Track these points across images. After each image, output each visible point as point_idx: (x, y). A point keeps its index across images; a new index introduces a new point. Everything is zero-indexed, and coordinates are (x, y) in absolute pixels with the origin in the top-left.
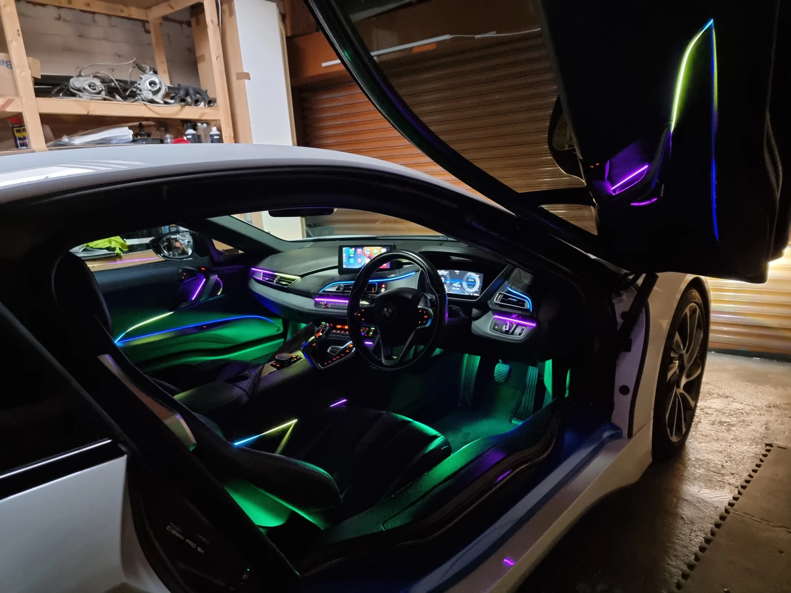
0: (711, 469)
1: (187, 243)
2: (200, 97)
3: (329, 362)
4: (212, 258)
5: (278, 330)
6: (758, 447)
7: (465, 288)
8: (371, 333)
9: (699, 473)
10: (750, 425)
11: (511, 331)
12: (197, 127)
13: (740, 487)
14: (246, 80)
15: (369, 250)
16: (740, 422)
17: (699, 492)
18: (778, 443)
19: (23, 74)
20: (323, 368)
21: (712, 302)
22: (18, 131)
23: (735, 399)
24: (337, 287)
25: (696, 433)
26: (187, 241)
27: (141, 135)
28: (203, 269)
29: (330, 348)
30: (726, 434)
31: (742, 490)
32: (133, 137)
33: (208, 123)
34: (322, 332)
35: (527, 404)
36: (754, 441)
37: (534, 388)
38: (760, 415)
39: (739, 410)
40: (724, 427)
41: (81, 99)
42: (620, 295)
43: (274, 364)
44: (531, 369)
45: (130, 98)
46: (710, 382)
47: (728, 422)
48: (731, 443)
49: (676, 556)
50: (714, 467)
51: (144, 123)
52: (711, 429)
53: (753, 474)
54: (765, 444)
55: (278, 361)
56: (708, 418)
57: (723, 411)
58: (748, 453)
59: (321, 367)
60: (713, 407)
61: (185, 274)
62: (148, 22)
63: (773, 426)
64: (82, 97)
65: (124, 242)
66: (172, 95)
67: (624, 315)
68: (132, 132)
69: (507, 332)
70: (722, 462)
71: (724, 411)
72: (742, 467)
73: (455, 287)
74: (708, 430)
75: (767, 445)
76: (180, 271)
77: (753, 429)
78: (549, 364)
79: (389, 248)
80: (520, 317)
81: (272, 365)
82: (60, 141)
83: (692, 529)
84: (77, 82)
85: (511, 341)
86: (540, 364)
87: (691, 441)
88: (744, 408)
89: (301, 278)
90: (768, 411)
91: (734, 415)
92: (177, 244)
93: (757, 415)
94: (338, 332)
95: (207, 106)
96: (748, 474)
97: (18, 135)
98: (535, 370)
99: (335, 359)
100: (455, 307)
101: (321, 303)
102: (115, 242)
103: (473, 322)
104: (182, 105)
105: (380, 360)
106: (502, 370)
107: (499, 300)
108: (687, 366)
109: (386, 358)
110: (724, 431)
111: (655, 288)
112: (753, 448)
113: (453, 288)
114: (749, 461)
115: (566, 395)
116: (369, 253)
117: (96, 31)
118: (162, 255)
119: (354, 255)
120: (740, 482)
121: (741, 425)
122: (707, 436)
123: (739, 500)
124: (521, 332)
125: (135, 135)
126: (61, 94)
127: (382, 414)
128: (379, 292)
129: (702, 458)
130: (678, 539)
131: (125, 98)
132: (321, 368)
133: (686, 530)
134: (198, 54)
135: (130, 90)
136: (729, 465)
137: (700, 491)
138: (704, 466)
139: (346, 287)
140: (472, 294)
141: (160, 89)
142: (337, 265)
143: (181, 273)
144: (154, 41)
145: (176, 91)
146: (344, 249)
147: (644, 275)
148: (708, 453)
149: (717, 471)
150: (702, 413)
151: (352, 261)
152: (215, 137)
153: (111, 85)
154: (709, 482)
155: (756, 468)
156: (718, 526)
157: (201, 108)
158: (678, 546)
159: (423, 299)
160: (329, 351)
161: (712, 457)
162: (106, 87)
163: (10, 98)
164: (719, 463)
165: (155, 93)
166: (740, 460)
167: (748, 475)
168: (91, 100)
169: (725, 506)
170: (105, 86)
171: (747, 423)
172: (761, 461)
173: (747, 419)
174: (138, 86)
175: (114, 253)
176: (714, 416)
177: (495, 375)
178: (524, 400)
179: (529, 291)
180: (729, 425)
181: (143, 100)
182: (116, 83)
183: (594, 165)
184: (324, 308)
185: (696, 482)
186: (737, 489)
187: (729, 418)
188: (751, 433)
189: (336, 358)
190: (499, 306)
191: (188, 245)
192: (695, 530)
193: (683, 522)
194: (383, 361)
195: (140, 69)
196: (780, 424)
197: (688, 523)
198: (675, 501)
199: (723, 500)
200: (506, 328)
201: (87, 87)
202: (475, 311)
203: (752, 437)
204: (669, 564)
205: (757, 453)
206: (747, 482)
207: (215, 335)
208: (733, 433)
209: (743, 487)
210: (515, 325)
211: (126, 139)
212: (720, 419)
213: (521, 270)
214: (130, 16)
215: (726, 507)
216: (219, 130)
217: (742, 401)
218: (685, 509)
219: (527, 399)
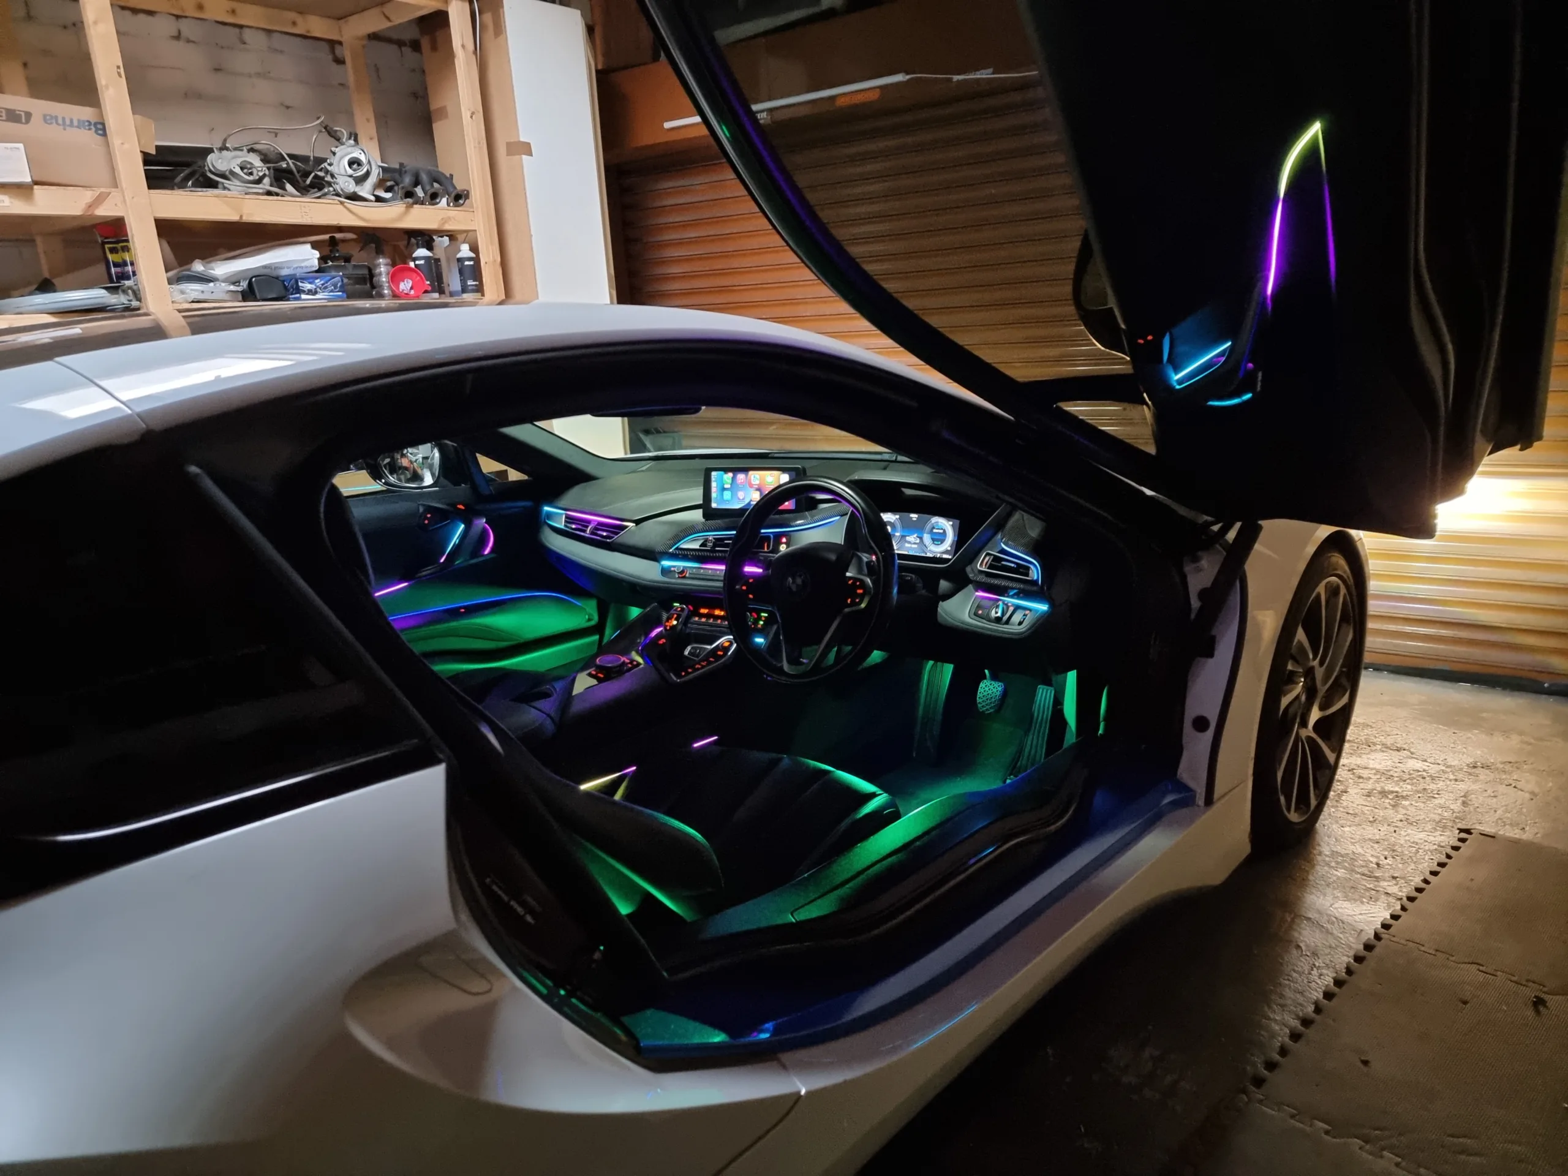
0: (1356, 869)
1: (421, 460)
2: (439, 189)
3: (690, 670)
4: (474, 488)
5: (589, 620)
6: (1445, 834)
7: (927, 544)
8: (761, 623)
9: (1336, 875)
10: (1435, 798)
11: (1005, 618)
12: (434, 244)
13: (1405, 899)
14: (524, 157)
15: (758, 476)
16: (1418, 792)
17: (1331, 906)
18: (1482, 828)
19: (126, 146)
20: (679, 680)
21: (1371, 577)
22: (113, 251)
23: (1412, 753)
24: (701, 542)
25: (1337, 810)
26: (421, 456)
27: (333, 259)
28: (461, 507)
29: (689, 648)
30: (1390, 812)
31: (1408, 904)
32: (319, 264)
33: (452, 236)
34: (677, 619)
35: (1033, 752)
36: (1440, 825)
37: (1046, 723)
38: (1456, 780)
39: (1419, 771)
40: (1387, 801)
41: (226, 192)
42: (1196, 559)
43: (594, 673)
44: (1041, 690)
45: (313, 191)
46: (1371, 724)
47: (1397, 792)
48: (1397, 827)
49: (1283, 1006)
50: (1363, 866)
51: (338, 236)
52: (1364, 804)
53: (1431, 878)
54: (1458, 829)
55: (600, 668)
56: (1362, 786)
57: (1389, 773)
58: (1426, 843)
59: (675, 679)
60: (1371, 766)
61: (429, 516)
62: (340, 43)
63: (1476, 800)
64: (229, 190)
66: (389, 184)
67: (1203, 594)
68: (316, 254)
69: (998, 620)
70: (1377, 857)
71: (1391, 773)
72: (1413, 866)
73: (909, 542)
74: (1358, 805)
75: (1461, 831)
76: (421, 509)
77: (1440, 804)
78: (1072, 677)
79: (794, 473)
80: (1021, 595)
81: (590, 675)
82: (189, 270)
83: (1314, 965)
84: (220, 161)
85: (1007, 636)
86: (1056, 678)
87: (1326, 822)
88: (1427, 768)
89: (637, 524)
90: (1470, 774)
91: (1408, 781)
92: (404, 462)
93: (1450, 780)
94: (704, 620)
95: (452, 204)
96: (1423, 878)
97: (110, 257)
98: (1049, 691)
99: (700, 666)
100: (909, 576)
101: (672, 569)
103: (941, 602)
104: (408, 203)
105: (779, 665)
106: (990, 692)
107: (986, 564)
108: (1322, 689)
109: (789, 662)
110: (1388, 806)
111: (1257, 546)
112: (1435, 837)
113: (907, 545)
114: (1427, 858)
115: (1101, 732)
116: (757, 482)
117: (245, 61)
118: (383, 481)
119: (731, 484)
120: (1405, 891)
121: (1419, 797)
122: (1355, 815)
123: (1400, 920)
124: (1022, 620)
125: (323, 259)
126: (190, 183)
127: (780, 760)
128: (776, 550)
129: (1343, 852)
130: (1289, 980)
131: (303, 190)
132: (676, 681)
133: (1302, 965)
134: (434, 106)
135: (313, 174)
136: (1390, 863)
137: (1333, 904)
138: (1346, 864)
139: (719, 542)
140: (938, 556)
141: (367, 174)
142: (701, 502)
143: (422, 513)
144: (351, 79)
145: (397, 176)
146: (714, 474)
147: (1238, 525)
148: (1353, 843)
149: (1366, 872)
150: (1351, 776)
151: (727, 495)
152: (467, 263)
153: (281, 165)
154: (1352, 891)
155: (1438, 869)
156: (1358, 959)
157: (443, 209)
158: (1288, 991)
159: (854, 561)
160: (686, 653)
161: (1360, 850)
162: (272, 171)
163: (103, 190)
164: (1371, 859)
165: (360, 180)
166: (1411, 855)
167: (1422, 881)
168: (246, 194)
169: (1376, 928)
170: (269, 168)
171: (1431, 795)
172: (1449, 857)
173: (1432, 786)
174: (329, 168)
176: (1371, 781)
177: (978, 700)
178: (1029, 742)
179: (1037, 549)
180: (1398, 796)
181: (338, 195)
182: (290, 162)
183: (1144, 338)
184: (679, 577)
185: (1329, 891)
186: (1399, 903)
187: (1399, 785)
188: (1436, 811)
189: (700, 664)
190: (986, 576)
191: (423, 463)
192: (1319, 966)
193: (1300, 953)
194: (786, 667)
195: (332, 136)
196: (1490, 796)
197: (1309, 954)
198: (1289, 919)
199: (1372, 919)
200: (996, 613)
201: (238, 170)
202: (944, 585)
203: (1437, 818)
204: (1269, 1019)
205: (1442, 844)
206: (1419, 890)
207: (480, 625)
208: (1404, 812)
209: (1411, 899)
210: (1011, 609)
211: (307, 267)
212: (1382, 788)
213: (1025, 514)
214: (308, 32)
215: (1377, 931)
216: (474, 249)
217: (1425, 757)
218: (1304, 932)
219: (1035, 742)
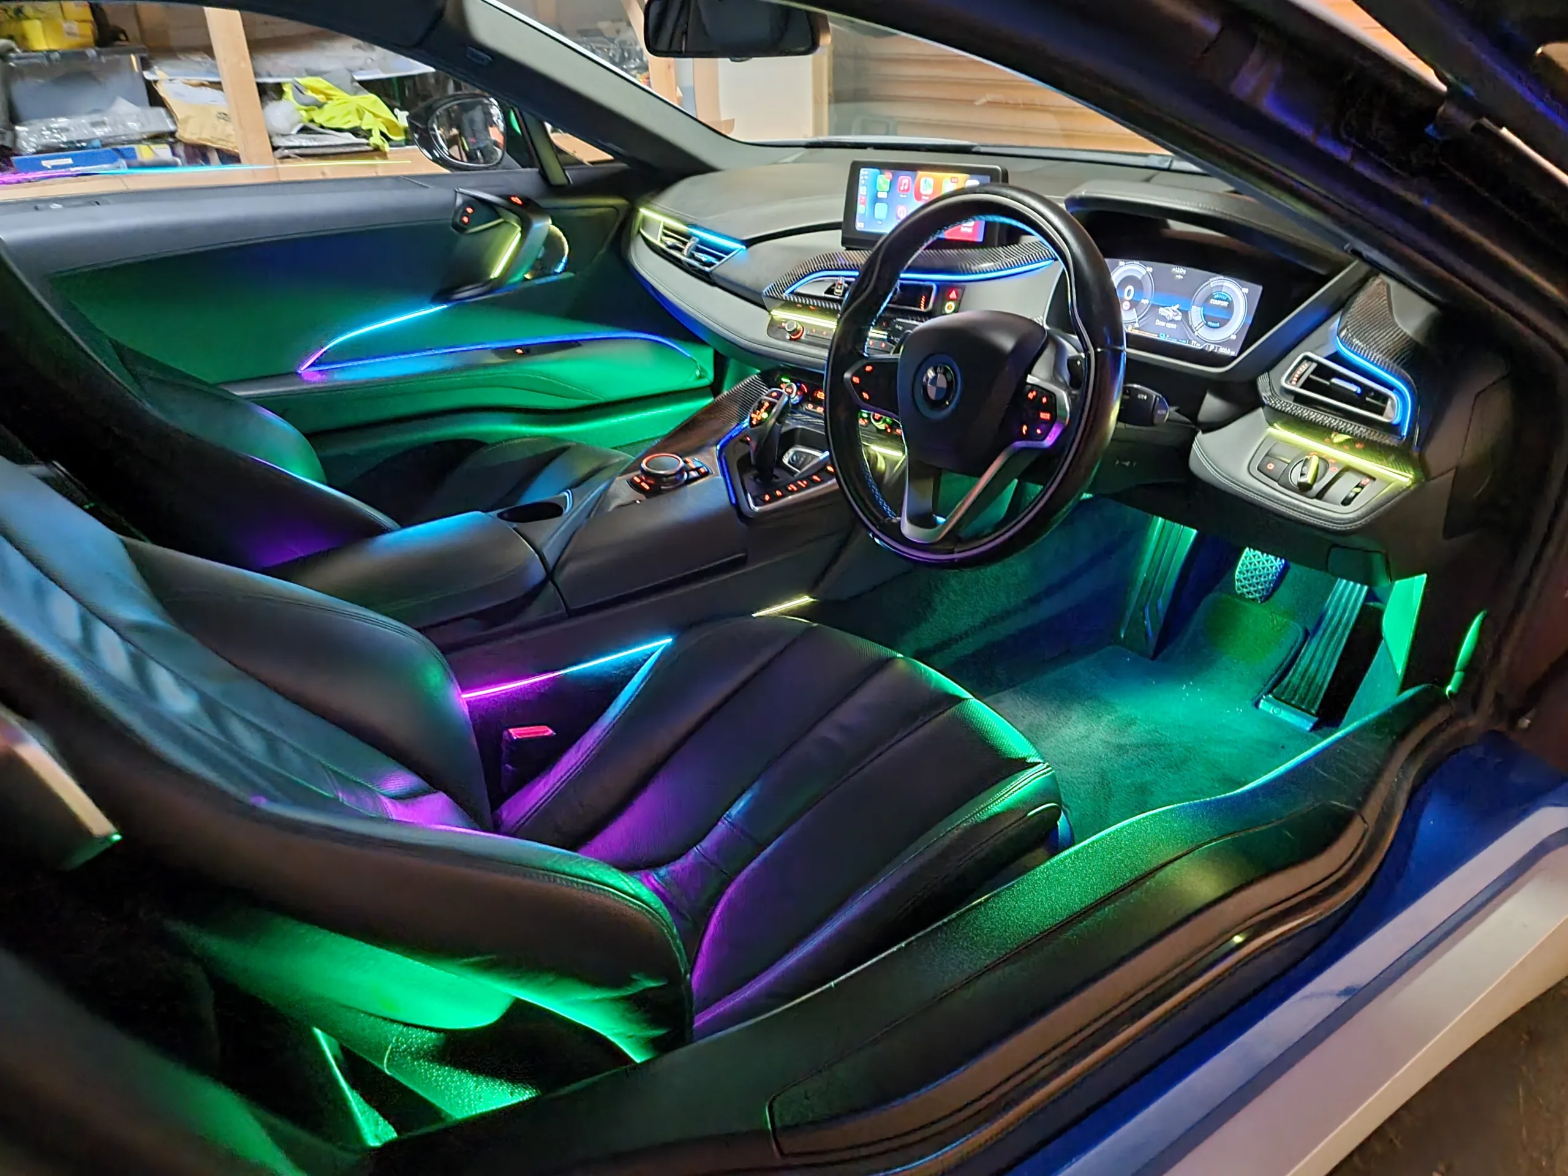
4: (544, 175)
5: (700, 377)
7: (1195, 324)
11: (1317, 487)
15: (931, 181)
20: (757, 509)
24: (830, 285)
28: (519, 201)
29: (791, 452)
34: (768, 410)
43: (637, 480)
44: (1344, 584)
55: (647, 475)
59: (752, 505)
61: (470, 210)
65: (394, 119)
69: (1304, 488)
73: (1163, 319)
76: (459, 201)
80: (1358, 446)
81: (631, 481)
89: (747, 247)
98: (1360, 590)
99: (795, 489)
100: (1146, 393)
101: (784, 324)
102: (371, 115)
103: (1200, 436)
106: (1258, 569)
107: (1299, 379)
113: (1159, 323)
115: (1449, 688)
124: (1352, 495)
127: (892, 659)
132: (753, 510)
140: (1212, 348)
142: (842, 219)
143: (460, 207)
146: (863, 171)
151: (881, 210)
159: (1048, 354)
160: (786, 460)
175: (368, 145)
177: (1237, 576)
179: (1411, 362)
184: (791, 339)
189: (797, 486)
190: (1295, 401)
194: (905, 525)
200: (1303, 474)
202: (1212, 405)
210: (1334, 470)
213: (1393, 283)
219: (1319, 654)
